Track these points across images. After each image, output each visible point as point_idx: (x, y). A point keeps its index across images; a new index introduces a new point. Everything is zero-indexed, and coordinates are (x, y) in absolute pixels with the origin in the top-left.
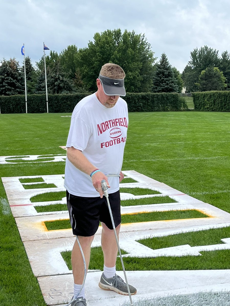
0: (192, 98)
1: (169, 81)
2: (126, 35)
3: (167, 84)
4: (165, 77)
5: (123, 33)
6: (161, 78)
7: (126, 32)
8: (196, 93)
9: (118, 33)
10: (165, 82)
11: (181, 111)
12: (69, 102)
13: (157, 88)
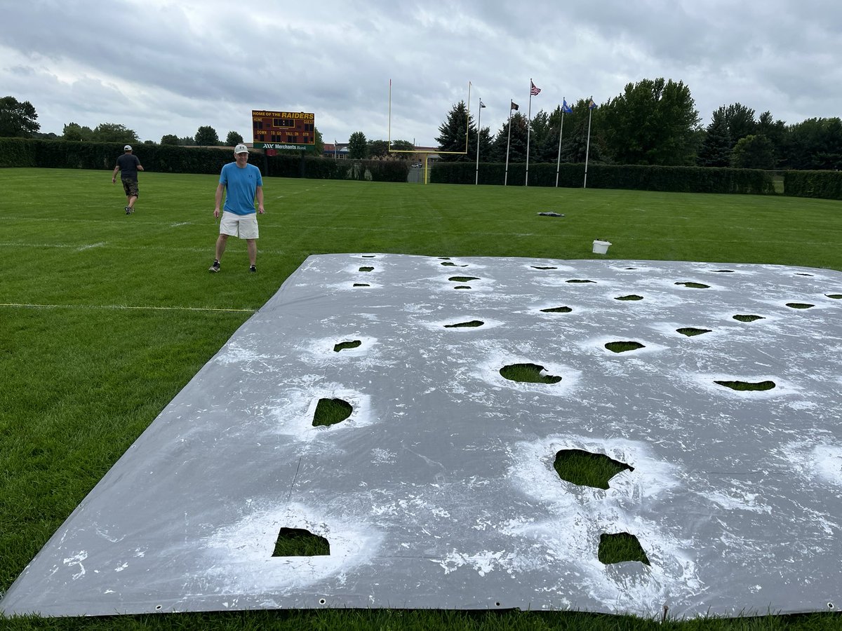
0: (783, 178)
1: (724, 152)
2: (671, 86)
3: (721, 156)
4: (719, 147)
5: (666, 82)
6: (712, 147)
7: (670, 81)
8: (790, 171)
9: (660, 83)
10: (718, 153)
11: (765, 194)
12: (613, 176)
13: (704, 161)
